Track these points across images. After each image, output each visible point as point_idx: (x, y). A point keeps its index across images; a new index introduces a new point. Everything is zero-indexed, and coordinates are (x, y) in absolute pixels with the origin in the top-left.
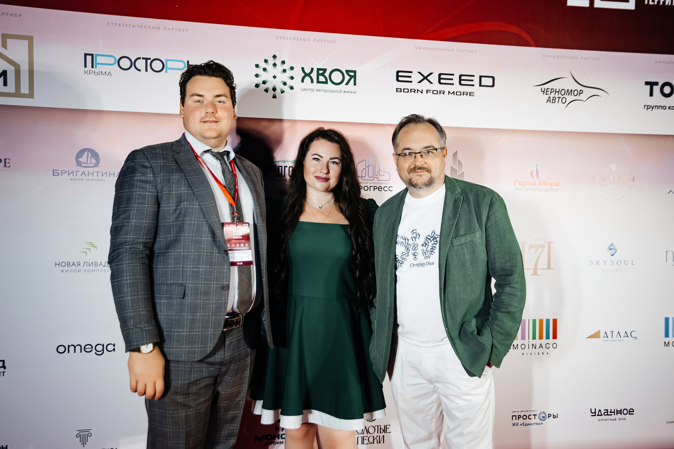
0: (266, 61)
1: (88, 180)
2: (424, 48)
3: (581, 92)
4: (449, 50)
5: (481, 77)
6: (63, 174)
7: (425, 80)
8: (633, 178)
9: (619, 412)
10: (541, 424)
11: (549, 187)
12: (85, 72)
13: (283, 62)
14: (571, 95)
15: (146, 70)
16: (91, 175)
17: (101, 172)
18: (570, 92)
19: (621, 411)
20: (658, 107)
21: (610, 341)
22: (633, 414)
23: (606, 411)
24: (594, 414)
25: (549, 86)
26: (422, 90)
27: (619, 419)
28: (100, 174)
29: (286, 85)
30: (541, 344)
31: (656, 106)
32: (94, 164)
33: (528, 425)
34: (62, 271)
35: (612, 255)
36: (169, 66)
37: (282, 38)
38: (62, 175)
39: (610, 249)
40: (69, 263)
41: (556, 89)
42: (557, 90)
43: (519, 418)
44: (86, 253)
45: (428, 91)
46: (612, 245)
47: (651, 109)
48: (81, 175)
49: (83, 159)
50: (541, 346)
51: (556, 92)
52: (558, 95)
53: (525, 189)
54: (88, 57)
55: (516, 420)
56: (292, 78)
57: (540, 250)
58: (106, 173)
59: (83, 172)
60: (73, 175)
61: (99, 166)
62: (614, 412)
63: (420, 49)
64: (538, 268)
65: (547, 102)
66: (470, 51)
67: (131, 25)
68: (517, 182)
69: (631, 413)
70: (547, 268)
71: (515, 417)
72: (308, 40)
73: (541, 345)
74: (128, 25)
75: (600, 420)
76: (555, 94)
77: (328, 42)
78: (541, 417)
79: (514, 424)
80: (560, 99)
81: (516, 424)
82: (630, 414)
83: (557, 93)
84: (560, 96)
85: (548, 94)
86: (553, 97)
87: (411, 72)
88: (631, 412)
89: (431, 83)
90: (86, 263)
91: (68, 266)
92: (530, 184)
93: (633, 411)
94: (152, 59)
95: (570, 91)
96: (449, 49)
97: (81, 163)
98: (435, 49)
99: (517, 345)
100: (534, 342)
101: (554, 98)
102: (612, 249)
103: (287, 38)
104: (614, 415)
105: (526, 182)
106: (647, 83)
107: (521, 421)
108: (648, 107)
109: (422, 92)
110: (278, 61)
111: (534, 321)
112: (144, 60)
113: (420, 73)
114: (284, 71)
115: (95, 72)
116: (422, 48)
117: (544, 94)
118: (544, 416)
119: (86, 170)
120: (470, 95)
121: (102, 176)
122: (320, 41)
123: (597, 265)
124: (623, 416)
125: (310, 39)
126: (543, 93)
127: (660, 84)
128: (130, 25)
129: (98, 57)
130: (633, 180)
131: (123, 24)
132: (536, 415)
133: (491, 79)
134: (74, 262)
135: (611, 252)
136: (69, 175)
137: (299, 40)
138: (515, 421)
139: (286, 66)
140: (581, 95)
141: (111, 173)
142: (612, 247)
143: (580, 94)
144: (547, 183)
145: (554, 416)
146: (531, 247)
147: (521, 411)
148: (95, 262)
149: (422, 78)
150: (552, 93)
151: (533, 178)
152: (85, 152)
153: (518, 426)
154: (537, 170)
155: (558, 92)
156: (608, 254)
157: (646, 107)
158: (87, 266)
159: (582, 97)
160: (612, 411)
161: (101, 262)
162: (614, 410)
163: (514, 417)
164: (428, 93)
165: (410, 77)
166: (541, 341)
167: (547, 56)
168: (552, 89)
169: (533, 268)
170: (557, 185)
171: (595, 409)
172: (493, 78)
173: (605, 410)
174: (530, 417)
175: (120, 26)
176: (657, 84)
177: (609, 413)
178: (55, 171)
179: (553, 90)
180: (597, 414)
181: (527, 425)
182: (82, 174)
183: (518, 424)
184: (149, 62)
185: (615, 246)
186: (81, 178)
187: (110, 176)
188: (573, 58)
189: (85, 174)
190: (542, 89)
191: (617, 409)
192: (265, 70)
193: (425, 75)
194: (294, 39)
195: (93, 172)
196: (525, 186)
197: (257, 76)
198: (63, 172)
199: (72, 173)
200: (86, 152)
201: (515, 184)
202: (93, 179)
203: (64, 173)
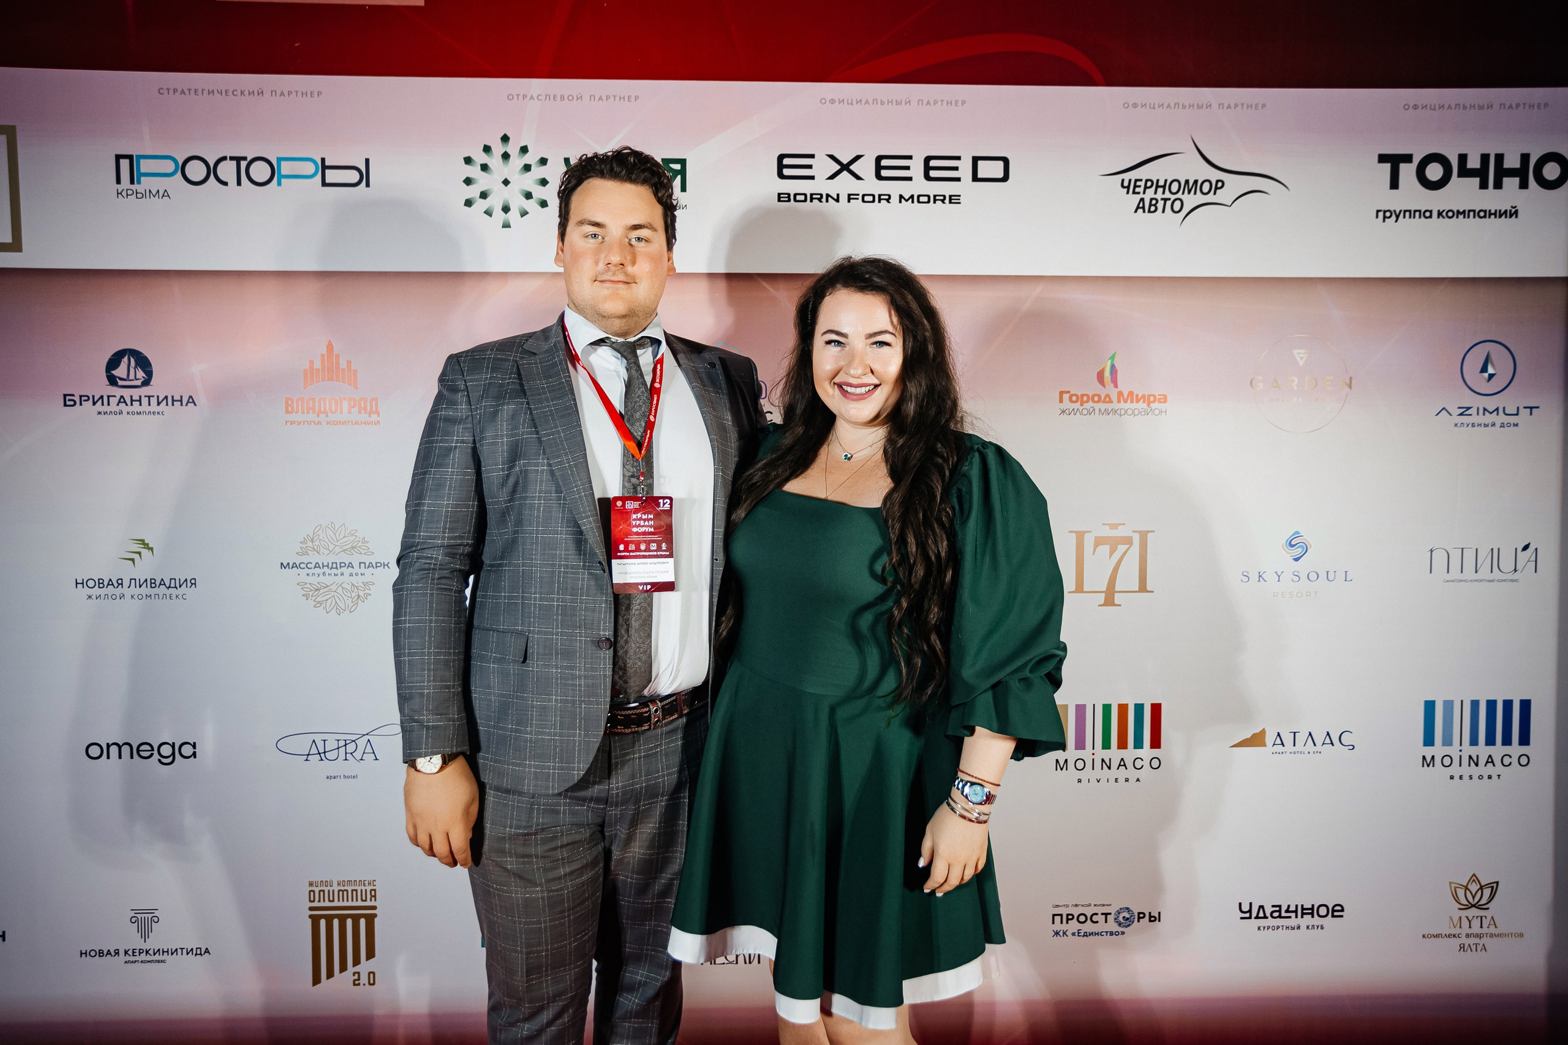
0: (487, 149)
1: (130, 413)
2: (842, 101)
3: (1220, 184)
4: (898, 103)
5: (975, 160)
6: (83, 403)
7: (845, 172)
8: (1348, 382)
9: (1311, 911)
10: (1120, 933)
11: (1142, 405)
12: (118, 193)
13: (524, 150)
14: (1195, 193)
15: (239, 183)
16: (136, 404)
17: (156, 397)
18: (1192, 186)
19: (1312, 909)
20: (1412, 213)
21: (1288, 753)
22: (1342, 916)
23: (1278, 909)
24: (1247, 914)
25: (1142, 173)
26: (838, 195)
27: (1308, 927)
28: (154, 401)
29: (532, 198)
30: (1122, 759)
31: (1405, 211)
32: (141, 381)
33: (1090, 935)
34: (90, 597)
35: (1296, 560)
36: (283, 173)
37: (521, 97)
38: (81, 404)
39: (1292, 546)
40: (101, 581)
41: (1158, 181)
42: (1161, 183)
43: (1068, 920)
44: (133, 560)
45: (851, 197)
46: (1297, 535)
47: (1394, 217)
48: (118, 405)
49: (120, 372)
50: (1122, 764)
51: (1157, 187)
52: (1164, 193)
53: (1085, 412)
54: (122, 161)
55: (1062, 923)
56: (544, 182)
57: (1121, 548)
58: (166, 397)
59: (122, 397)
60: (103, 404)
61: (151, 384)
62: (1296, 912)
63: (832, 103)
64: (1116, 590)
65: (1136, 211)
66: (949, 103)
67: (205, 90)
68: (1066, 397)
69: (1336, 914)
70: (1137, 589)
71: (1060, 917)
72: (577, 99)
73: (1122, 762)
74: (200, 91)
75: (1262, 928)
76: (1156, 193)
77: (622, 100)
78: (1121, 919)
79: (1057, 933)
80: (1169, 203)
81: (1061, 933)
82: (1333, 916)
83: (1160, 190)
84: (1167, 195)
85: (1139, 193)
86: (1151, 199)
87: (812, 156)
88: (1336, 911)
89: (858, 178)
90: (133, 581)
91: (99, 587)
92: (1096, 399)
93: (1342, 910)
94: (249, 159)
95: (1191, 184)
96: (899, 100)
97: (118, 379)
98: (867, 102)
99: (1066, 761)
100: (1106, 754)
101: (1154, 202)
102: (1297, 546)
103: (532, 98)
104: (1296, 917)
105: (1087, 395)
106: (1383, 158)
107: (1074, 925)
108: (1386, 215)
109: (837, 200)
110: (513, 149)
111: (1107, 708)
112: (234, 163)
113: (832, 157)
114: (527, 168)
115: (137, 193)
116: (837, 102)
117: (1128, 193)
118: (1127, 916)
119: (127, 393)
120: (950, 202)
121: (159, 404)
122: (604, 98)
123: (1259, 581)
124: (1316, 920)
125: (581, 97)
126: (1126, 190)
127: (1416, 160)
128: (203, 90)
129: (142, 161)
130: (1350, 388)
131: (189, 90)
132: (1110, 914)
133: (1001, 164)
134: (110, 580)
135: (1293, 553)
136: (94, 403)
137: (558, 98)
138: (1058, 926)
139: (531, 158)
140: (1218, 191)
141: (175, 399)
142: (1297, 540)
143: (1217, 188)
144: (1137, 395)
145: (1150, 917)
146: (1099, 542)
147: (1075, 904)
148: (151, 579)
149: (838, 167)
150: (1147, 190)
151: (1104, 386)
152: (123, 357)
153: (1067, 936)
154: (1113, 367)
155: (1164, 187)
156: (1287, 556)
157: (1381, 214)
158: (136, 587)
159: (1222, 196)
160: (1290, 909)
161: (162, 580)
162: (1297, 906)
163: (1058, 919)
164: (851, 201)
165: (810, 167)
166: (1122, 753)
167: (1135, 105)
168: (1147, 181)
169: (1105, 590)
170: (1162, 400)
171: (1251, 904)
172: (1006, 161)
173: (1273, 906)
174: (1095, 918)
175: (183, 95)
176: (1408, 158)
177: (1283, 914)
178: (68, 398)
179: (1149, 184)
180: (1254, 914)
181: (1087, 936)
182: (119, 402)
183: (1067, 933)
184: (244, 164)
185: (1305, 539)
186: (117, 409)
187: (173, 405)
188: (1200, 107)
189: (125, 402)
190: (1123, 180)
191: (1302, 906)
192: (485, 167)
193: (845, 162)
194: (548, 97)
195: (140, 397)
196: (1085, 404)
197: (468, 181)
198: (83, 398)
199: (100, 401)
200: (126, 357)
201: (1061, 401)
202: (140, 412)
203: (84, 401)
